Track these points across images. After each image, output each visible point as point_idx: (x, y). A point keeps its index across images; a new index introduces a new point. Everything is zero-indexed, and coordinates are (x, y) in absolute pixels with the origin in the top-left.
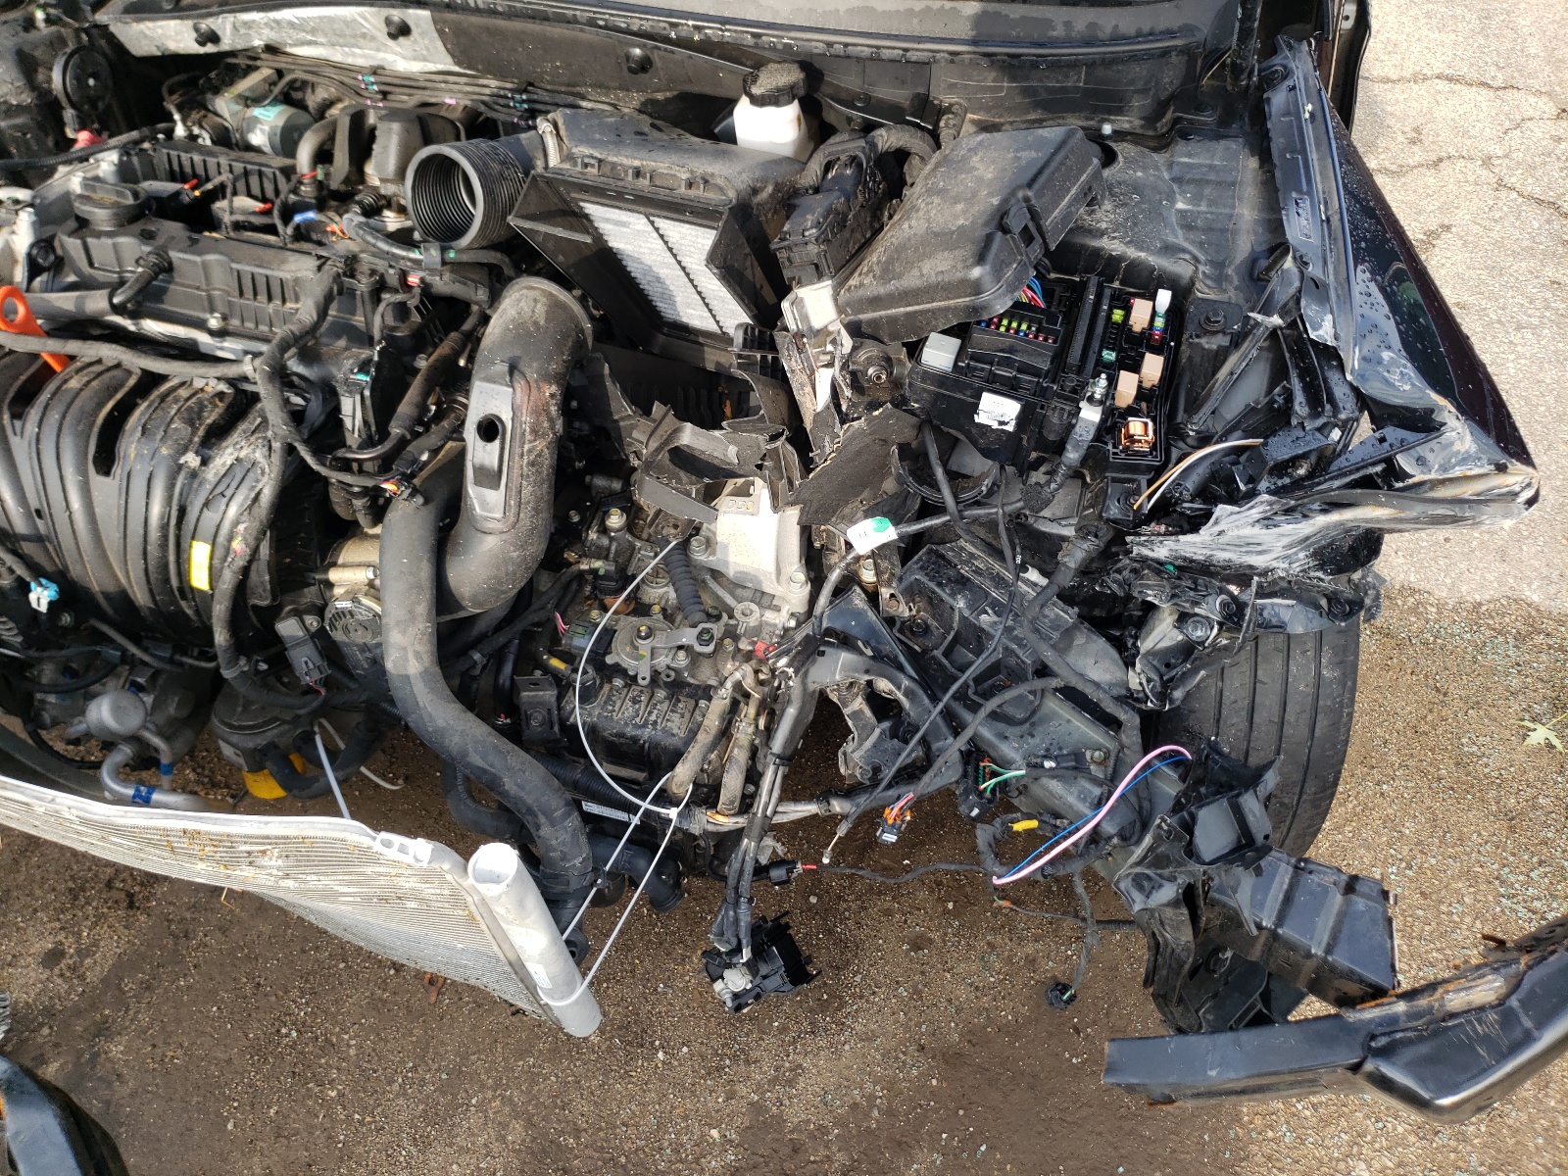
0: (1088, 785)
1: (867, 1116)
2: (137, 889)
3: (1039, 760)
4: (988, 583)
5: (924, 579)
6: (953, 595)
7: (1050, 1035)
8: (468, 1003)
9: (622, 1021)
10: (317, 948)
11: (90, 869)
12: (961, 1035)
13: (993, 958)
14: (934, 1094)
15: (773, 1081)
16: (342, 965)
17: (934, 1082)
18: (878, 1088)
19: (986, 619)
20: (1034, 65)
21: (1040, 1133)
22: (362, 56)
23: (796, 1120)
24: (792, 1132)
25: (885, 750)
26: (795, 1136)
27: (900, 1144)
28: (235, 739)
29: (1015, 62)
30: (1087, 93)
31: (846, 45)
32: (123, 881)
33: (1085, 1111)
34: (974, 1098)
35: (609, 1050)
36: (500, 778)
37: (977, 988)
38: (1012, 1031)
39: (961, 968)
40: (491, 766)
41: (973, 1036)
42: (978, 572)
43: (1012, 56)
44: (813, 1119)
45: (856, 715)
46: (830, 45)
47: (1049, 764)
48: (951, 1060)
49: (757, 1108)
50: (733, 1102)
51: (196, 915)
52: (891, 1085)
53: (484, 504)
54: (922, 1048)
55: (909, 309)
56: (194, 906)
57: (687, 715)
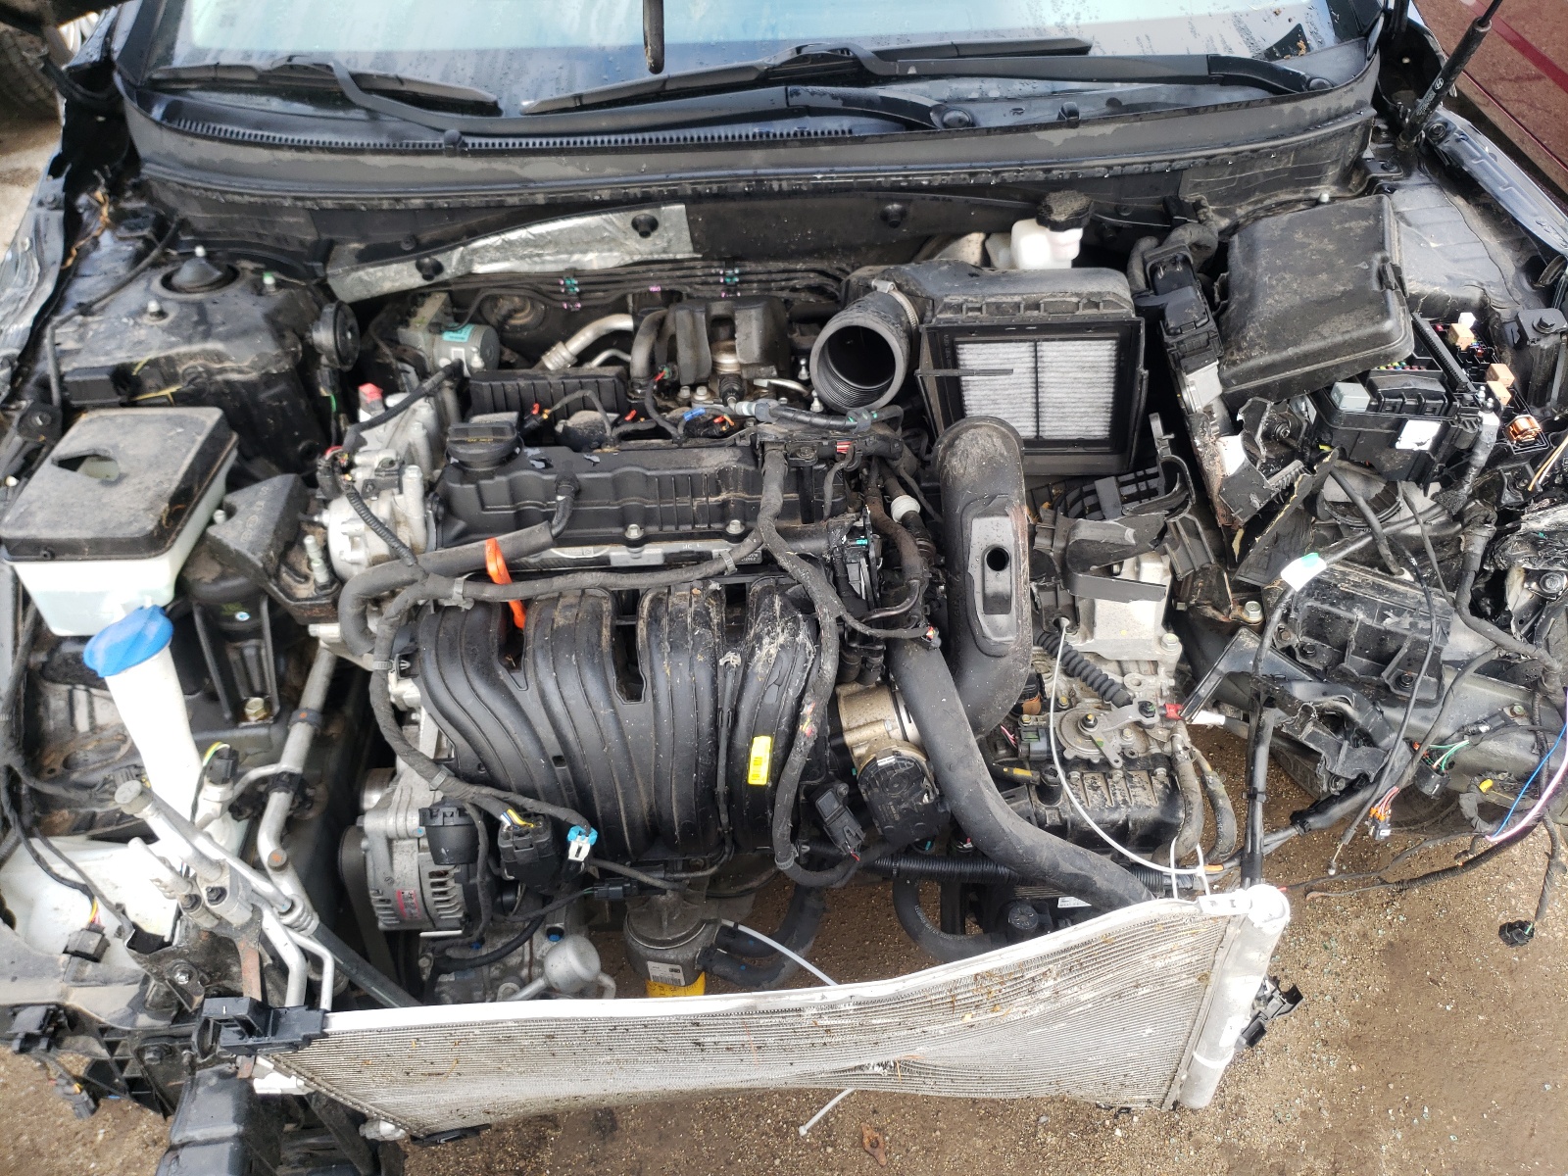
0: (1521, 737)
1: (1320, 1119)
2: (522, 1164)
3: (1474, 728)
4: (1371, 592)
5: (1317, 604)
6: (1349, 610)
7: (1418, 994)
8: (917, 1151)
9: (1065, 1115)
10: (740, 1155)
11: (458, 1163)
12: (1350, 1020)
13: (1333, 944)
14: (1360, 1079)
15: (1225, 1119)
16: (777, 1162)
17: (1354, 1068)
18: (1313, 1090)
19: (1390, 622)
20: (1268, 155)
21: (1461, 1080)
22: (555, 262)
23: (1265, 1146)
24: (1267, 1158)
25: (1360, 758)
26: (1272, 1160)
27: (1360, 1133)
28: (671, 955)
29: (1255, 155)
30: (1293, 172)
31: (1123, 166)
32: (501, 1162)
33: (1483, 1048)
34: (1393, 1070)
35: (1070, 1146)
36: (1090, 879)
37: (1337, 974)
38: (1387, 1001)
39: (1314, 961)
40: (1081, 869)
41: (1359, 1017)
42: (1356, 585)
43: (1254, 151)
44: (1278, 1139)
45: (1312, 737)
46: (1109, 168)
47: (1483, 729)
48: (1355, 1044)
49: (1226, 1148)
50: (1203, 1150)
51: (600, 1167)
52: (1321, 1084)
53: (997, 631)
54: (1325, 1043)
55: (1307, 369)
56: (592, 1160)
57: (1148, 786)
